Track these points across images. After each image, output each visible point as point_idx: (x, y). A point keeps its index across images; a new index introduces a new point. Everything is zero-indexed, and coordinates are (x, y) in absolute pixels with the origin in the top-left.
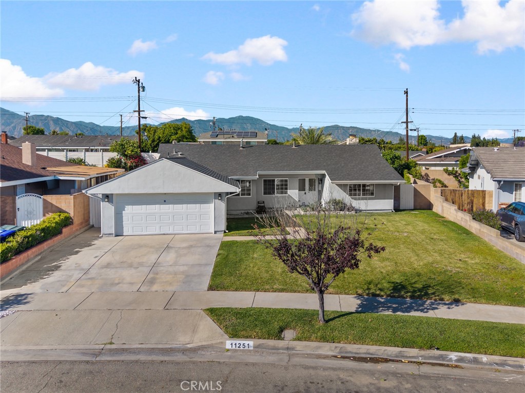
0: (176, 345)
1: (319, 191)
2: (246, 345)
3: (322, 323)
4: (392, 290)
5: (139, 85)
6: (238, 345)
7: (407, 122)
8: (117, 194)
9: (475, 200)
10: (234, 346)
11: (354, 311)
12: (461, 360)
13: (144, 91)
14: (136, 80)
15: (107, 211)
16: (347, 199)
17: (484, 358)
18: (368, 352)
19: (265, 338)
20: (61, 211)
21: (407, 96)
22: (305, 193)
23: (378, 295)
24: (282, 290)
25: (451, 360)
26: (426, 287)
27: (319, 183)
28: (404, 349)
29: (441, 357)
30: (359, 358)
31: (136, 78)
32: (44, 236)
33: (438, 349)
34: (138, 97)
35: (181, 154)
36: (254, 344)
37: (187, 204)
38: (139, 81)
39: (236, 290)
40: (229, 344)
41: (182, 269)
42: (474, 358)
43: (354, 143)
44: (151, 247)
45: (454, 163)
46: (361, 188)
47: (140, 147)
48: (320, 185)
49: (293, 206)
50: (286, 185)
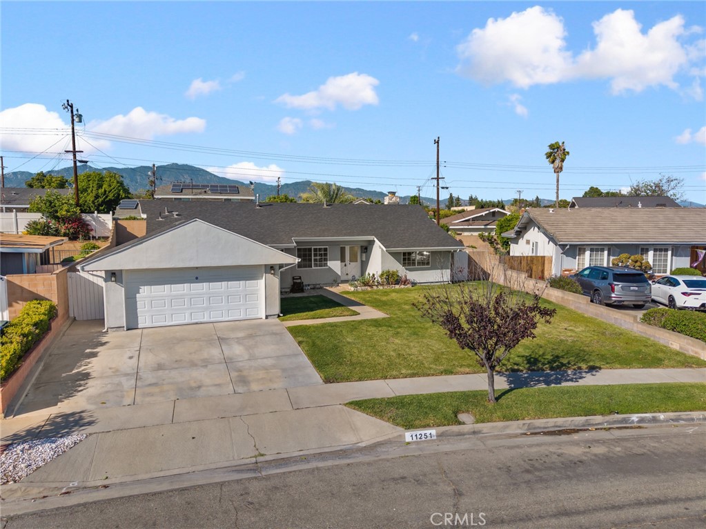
0: (345, 447)
1: (362, 262)
2: (428, 435)
3: (492, 402)
4: (527, 363)
5: (72, 112)
6: (419, 437)
7: (438, 179)
8: (127, 271)
10: (414, 438)
12: (642, 420)
13: (80, 121)
14: (68, 104)
15: (113, 296)
16: (401, 270)
17: (662, 416)
18: (556, 424)
19: (445, 425)
20: (40, 298)
21: (438, 146)
22: (345, 265)
23: (518, 370)
24: (413, 375)
25: (633, 422)
26: (557, 358)
27: (362, 252)
28: (588, 418)
29: (625, 421)
30: (548, 432)
31: (68, 101)
32: (38, 333)
33: (618, 413)
34: (71, 130)
35: (177, 215)
36: (437, 433)
37: (228, 281)
38: (72, 107)
39: (360, 379)
40: (408, 436)
41: (267, 362)
42: (653, 417)
43: (394, 202)
44: (197, 340)
45: (483, 227)
47: (77, 205)
48: (364, 255)
49: (334, 281)
50: (326, 255)
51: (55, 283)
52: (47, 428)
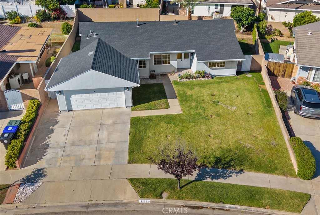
0: (118, 201)
1: (191, 60)
3: (179, 189)
4: (214, 163)
8: (66, 91)
9: (287, 70)
11: (194, 179)
15: (61, 99)
17: (239, 208)
19: (155, 198)
20: (33, 99)
22: (182, 60)
23: (207, 167)
25: (227, 207)
26: (231, 160)
29: (223, 206)
32: (32, 123)
35: (96, 35)
36: (150, 201)
37: (108, 92)
41: (113, 145)
42: (235, 208)
44: (92, 124)
46: (217, 65)
48: (192, 56)
49: (173, 71)
50: (169, 58)
51: (38, 93)
52: (32, 176)
